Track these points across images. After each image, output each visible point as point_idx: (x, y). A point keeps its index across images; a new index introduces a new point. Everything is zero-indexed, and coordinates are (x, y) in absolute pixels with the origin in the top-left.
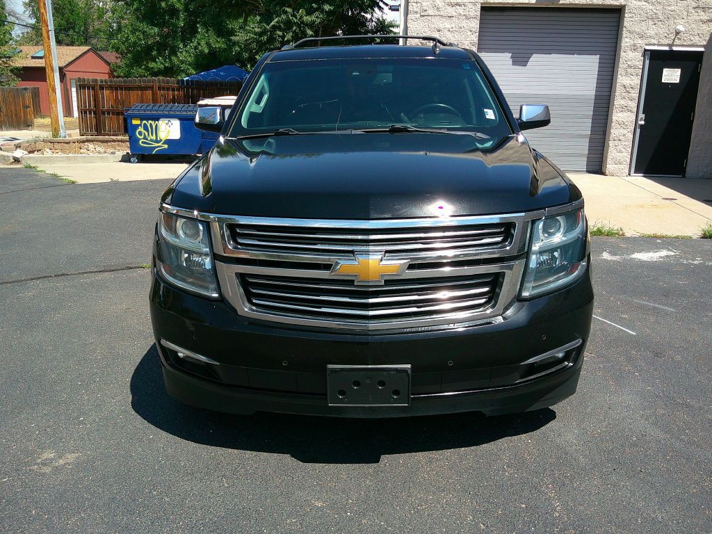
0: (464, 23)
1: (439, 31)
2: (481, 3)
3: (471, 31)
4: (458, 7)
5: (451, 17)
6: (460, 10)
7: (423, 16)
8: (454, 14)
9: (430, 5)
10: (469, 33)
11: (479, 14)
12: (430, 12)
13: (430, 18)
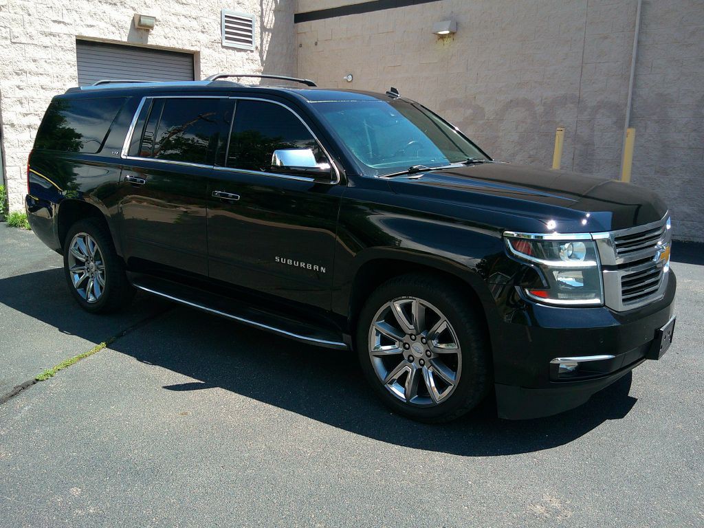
0: (61, 54)
1: (35, 61)
2: (76, 36)
3: (69, 64)
4: (52, 37)
5: (45, 47)
6: (55, 40)
7: (15, 43)
8: (49, 44)
9: (21, 32)
10: (68, 66)
11: (75, 46)
12: (23, 39)
13: (23, 46)
